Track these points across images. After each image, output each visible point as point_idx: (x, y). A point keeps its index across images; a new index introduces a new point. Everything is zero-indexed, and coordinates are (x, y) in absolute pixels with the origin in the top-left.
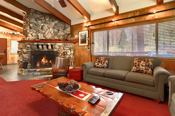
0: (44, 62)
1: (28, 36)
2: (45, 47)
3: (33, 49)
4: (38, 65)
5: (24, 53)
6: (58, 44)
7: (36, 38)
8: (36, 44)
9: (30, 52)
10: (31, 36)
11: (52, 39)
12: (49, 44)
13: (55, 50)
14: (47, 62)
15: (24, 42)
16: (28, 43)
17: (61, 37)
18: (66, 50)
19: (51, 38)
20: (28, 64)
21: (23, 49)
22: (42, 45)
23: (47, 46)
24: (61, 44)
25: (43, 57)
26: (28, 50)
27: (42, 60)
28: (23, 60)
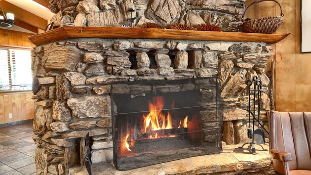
0: (155, 128)
1: (83, 10)
2: (163, 59)
3: (113, 73)
4: (127, 146)
5: (76, 93)
6: (214, 46)
7: (120, 19)
8: (127, 44)
9: (103, 84)
10: (97, 9)
11: (182, 23)
12: (182, 46)
13: (206, 73)
14: (169, 127)
15: (70, 38)
16: (92, 42)
17: (216, 17)
18: (245, 72)
19: (180, 19)
20: (96, 145)
21: (67, 74)
22: (152, 53)
23: (173, 55)
24: (224, 46)
25: (152, 107)
26: (93, 76)
27: (148, 120)
28: (71, 129)
